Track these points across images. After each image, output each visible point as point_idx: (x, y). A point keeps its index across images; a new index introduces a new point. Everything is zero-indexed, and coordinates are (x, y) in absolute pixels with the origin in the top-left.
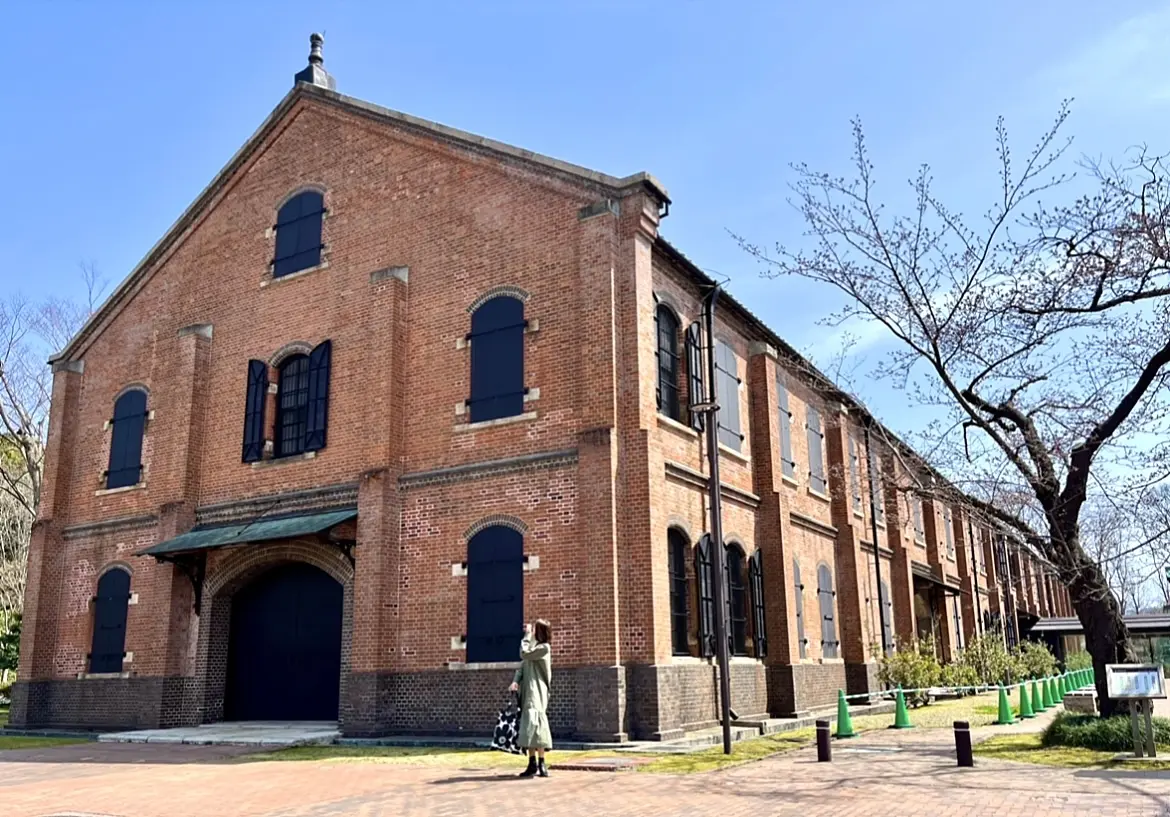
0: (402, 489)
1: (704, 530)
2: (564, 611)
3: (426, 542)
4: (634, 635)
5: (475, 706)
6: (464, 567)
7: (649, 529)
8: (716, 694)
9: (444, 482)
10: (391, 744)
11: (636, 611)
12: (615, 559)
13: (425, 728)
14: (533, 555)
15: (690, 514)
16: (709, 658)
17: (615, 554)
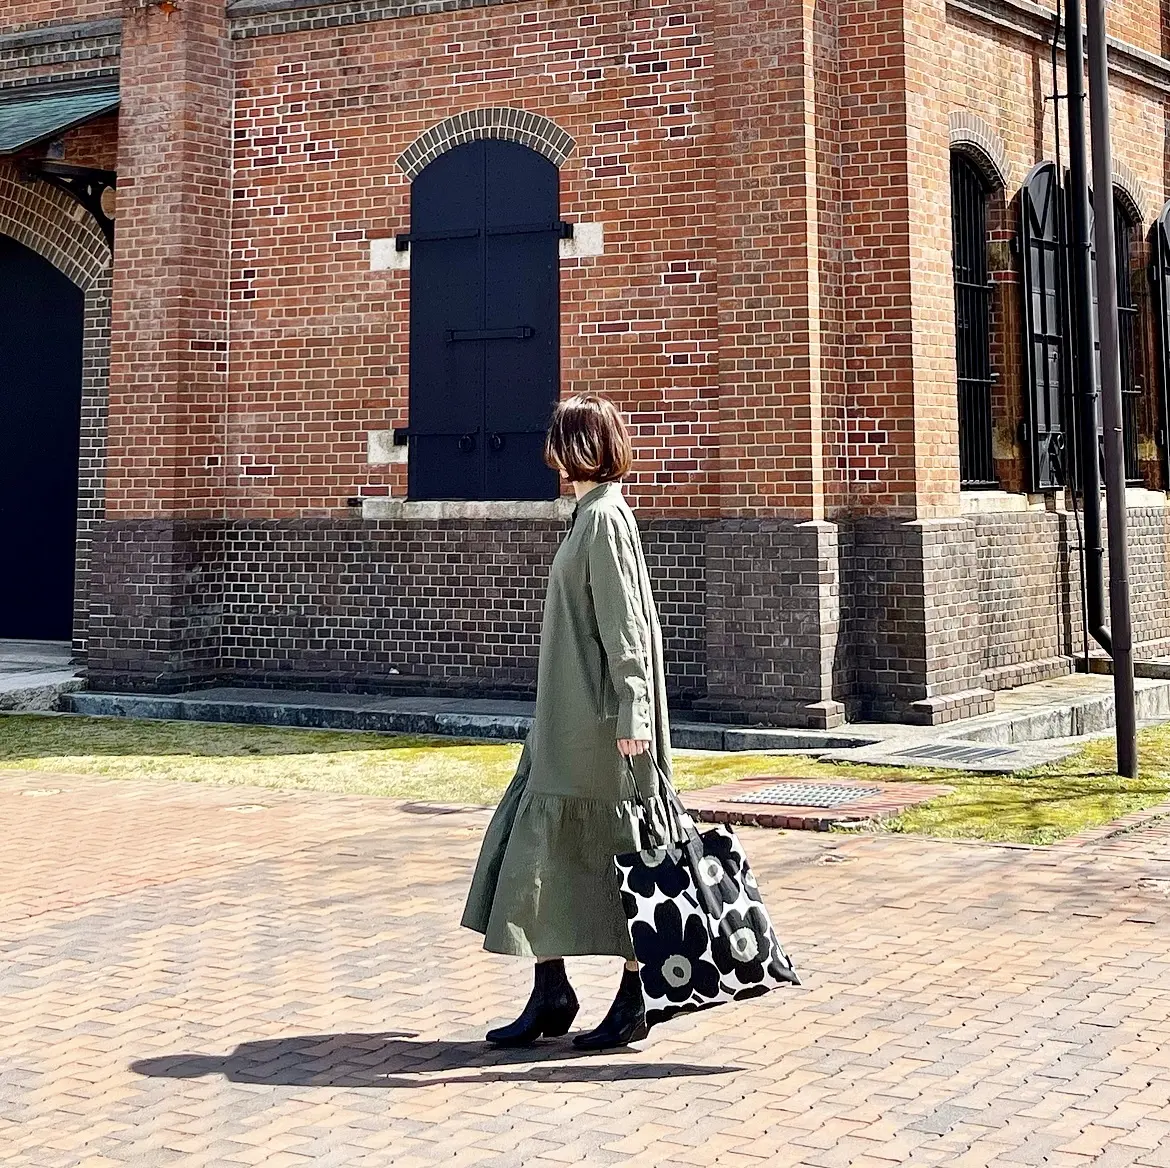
0: (235, 37)
1: (1038, 157)
2: (671, 371)
3: (301, 178)
4: (860, 438)
5: (432, 614)
6: (401, 247)
7: (904, 156)
8: (1066, 588)
9: (347, 21)
10: (211, 715)
11: (863, 376)
12: (812, 235)
13: (300, 669)
14: (587, 219)
15: (1003, 113)
16: (1049, 495)
17: (812, 222)
